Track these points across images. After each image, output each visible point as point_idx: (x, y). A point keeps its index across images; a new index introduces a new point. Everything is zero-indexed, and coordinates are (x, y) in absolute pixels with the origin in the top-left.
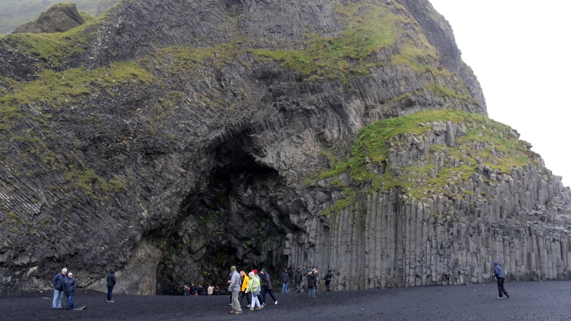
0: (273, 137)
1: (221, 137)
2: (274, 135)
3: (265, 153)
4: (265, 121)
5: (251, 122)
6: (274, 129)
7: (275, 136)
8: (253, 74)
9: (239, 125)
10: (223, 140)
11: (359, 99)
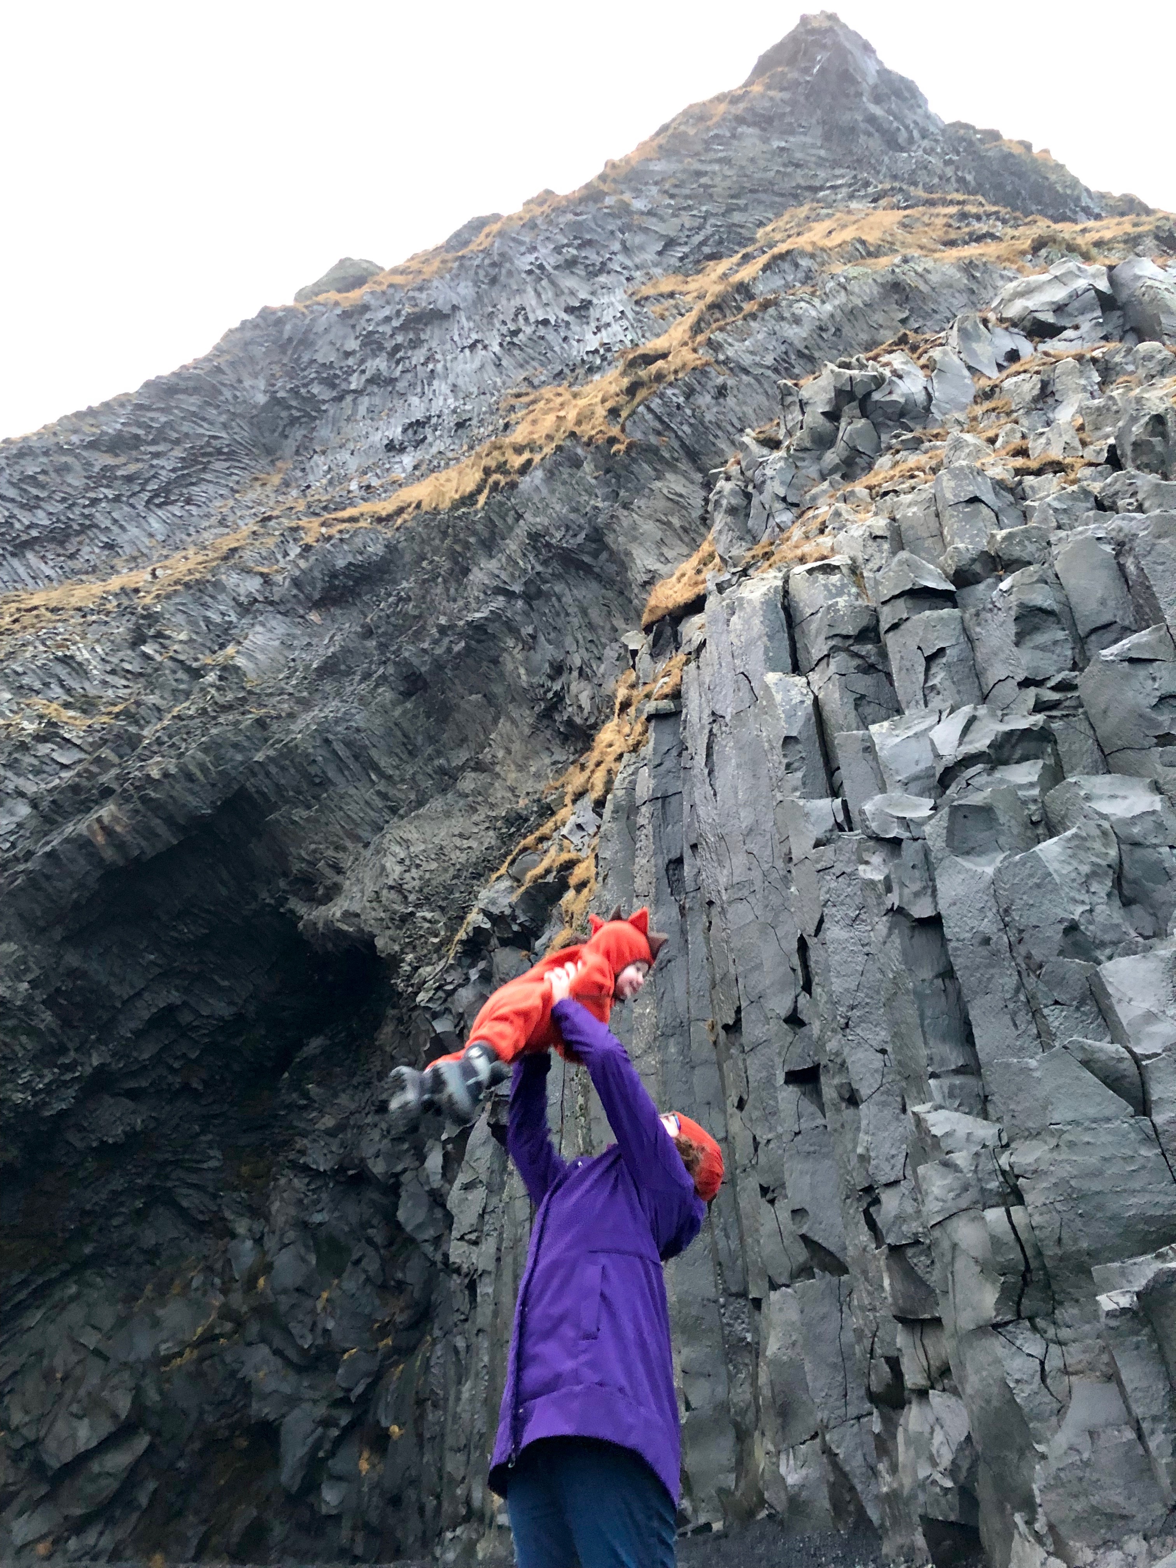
0: (379, 803)
1: (100, 839)
2: (379, 793)
3: (333, 878)
4: (327, 741)
5: (259, 757)
6: (376, 768)
7: (383, 796)
8: (295, 592)
9: (190, 777)
10: (109, 854)
11: (675, 470)
